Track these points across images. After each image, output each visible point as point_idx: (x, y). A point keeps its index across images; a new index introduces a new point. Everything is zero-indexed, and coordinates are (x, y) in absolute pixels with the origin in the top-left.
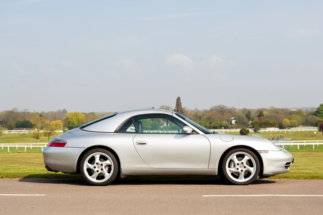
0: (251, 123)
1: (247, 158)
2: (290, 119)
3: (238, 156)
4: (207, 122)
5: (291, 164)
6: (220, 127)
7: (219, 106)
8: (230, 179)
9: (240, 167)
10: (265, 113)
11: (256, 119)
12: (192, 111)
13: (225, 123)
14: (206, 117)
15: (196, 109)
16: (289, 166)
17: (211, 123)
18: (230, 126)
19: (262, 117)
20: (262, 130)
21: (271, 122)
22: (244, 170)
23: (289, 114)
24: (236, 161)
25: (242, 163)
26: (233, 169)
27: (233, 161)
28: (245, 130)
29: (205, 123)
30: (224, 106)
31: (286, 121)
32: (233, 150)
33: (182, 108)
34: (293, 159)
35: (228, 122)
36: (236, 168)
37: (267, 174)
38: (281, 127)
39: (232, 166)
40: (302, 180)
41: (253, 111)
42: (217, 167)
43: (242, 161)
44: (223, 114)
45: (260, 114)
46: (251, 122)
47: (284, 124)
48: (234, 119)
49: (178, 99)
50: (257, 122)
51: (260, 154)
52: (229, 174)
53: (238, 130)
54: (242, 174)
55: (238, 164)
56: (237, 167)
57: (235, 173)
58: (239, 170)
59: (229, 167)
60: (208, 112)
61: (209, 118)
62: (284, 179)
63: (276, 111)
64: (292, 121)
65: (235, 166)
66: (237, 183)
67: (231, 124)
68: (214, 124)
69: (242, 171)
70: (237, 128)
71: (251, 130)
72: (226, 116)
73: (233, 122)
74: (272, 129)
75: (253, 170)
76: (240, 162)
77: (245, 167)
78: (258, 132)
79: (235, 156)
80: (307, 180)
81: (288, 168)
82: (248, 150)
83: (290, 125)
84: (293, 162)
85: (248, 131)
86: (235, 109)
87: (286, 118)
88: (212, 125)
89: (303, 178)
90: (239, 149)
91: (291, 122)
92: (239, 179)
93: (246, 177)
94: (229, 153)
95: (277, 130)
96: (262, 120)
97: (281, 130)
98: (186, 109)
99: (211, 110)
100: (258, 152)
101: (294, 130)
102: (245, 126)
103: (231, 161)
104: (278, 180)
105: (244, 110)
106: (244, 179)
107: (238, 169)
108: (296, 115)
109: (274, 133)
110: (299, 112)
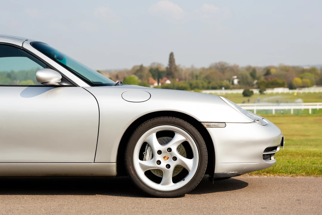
0: (257, 83)
1: (179, 138)
2: (302, 78)
3: (159, 135)
4: (205, 81)
5: (278, 149)
6: (220, 88)
7: (219, 63)
8: (141, 184)
9: (164, 157)
10: (273, 71)
11: (263, 79)
12: (188, 69)
13: (226, 82)
14: (203, 76)
15: (192, 67)
16: (274, 154)
17: (209, 83)
18: (231, 86)
19: (269, 76)
20: (269, 91)
21: (280, 81)
22: (173, 164)
23: (301, 72)
24: (156, 145)
25: (170, 150)
26: (149, 163)
27: (149, 146)
28: (248, 91)
29: (202, 83)
30: (226, 63)
31: (297, 80)
32: (150, 122)
33: (175, 65)
34: (283, 138)
35: (230, 81)
36: (155, 160)
37: (223, 174)
38: (291, 87)
39: (148, 155)
40: (302, 177)
41: (260, 68)
42: (113, 158)
43: (170, 145)
44: (223, 73)
45: (268, 72)
46: (255, 82)
47: (294, 83)
48: (236, 78)
49: (172, 55)
50: (264, 82)
51: (209, 129)
52: (141, 174)
53: (241, 91)
54: (169, 174)
55: (160, 152)
56: (158, 157)
57: (154, 170)
58: (163, 165)
59: (141, 157)
60: (207, 70)
61: (207, 78)
62: (268, 175)
63: (286, 69)
64: (304, 80)
65: (153, 156)
66: (158, 193)
67: (233, 84)
68: (213, 84)
69: (168, 166)
70: (240, 88)
71: (256, 91)
72: (227, 75)
73: (236, 81)
74: (280, 90)
75: (191, 164)
76: (163, 148)
77: (175, 159)
78: (264, 94)
79: (154, 135)
80: (312, 177)
81: (272, 158)
82: (181, 121)
83: (302, 85)
84: (282, 144)
85: (252, 92)
86: (237, 66)
87: (298, 76)
88: (210, 85)
89: (304, 174)
90: (162, 119)
91: (303, 82)
92: (162, 185)
93: (176, 180)
94: (140, 128)
95: (286, 90)
96: (270, 80)
97: (291, 91)
98: (181, 67)
99: (210, 68)
100: (205, 125)
101: (306, 90)
102: (249, 86)
103: (145, 145)
104: (257, 177)
105: (248, 68)
106: (172, 184)
107: (159, 162)
108: (309, 74)
109: (283, 94)
110: (313, 70)
